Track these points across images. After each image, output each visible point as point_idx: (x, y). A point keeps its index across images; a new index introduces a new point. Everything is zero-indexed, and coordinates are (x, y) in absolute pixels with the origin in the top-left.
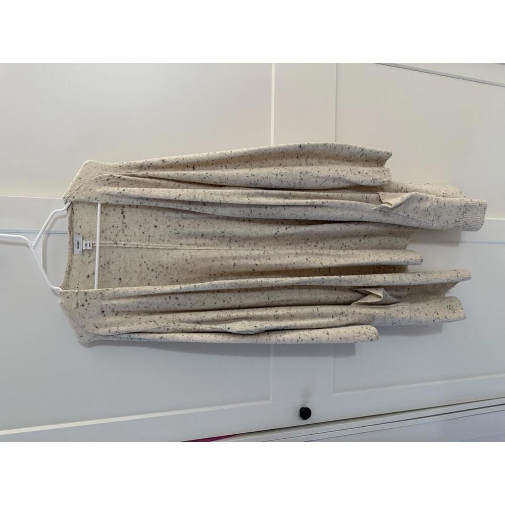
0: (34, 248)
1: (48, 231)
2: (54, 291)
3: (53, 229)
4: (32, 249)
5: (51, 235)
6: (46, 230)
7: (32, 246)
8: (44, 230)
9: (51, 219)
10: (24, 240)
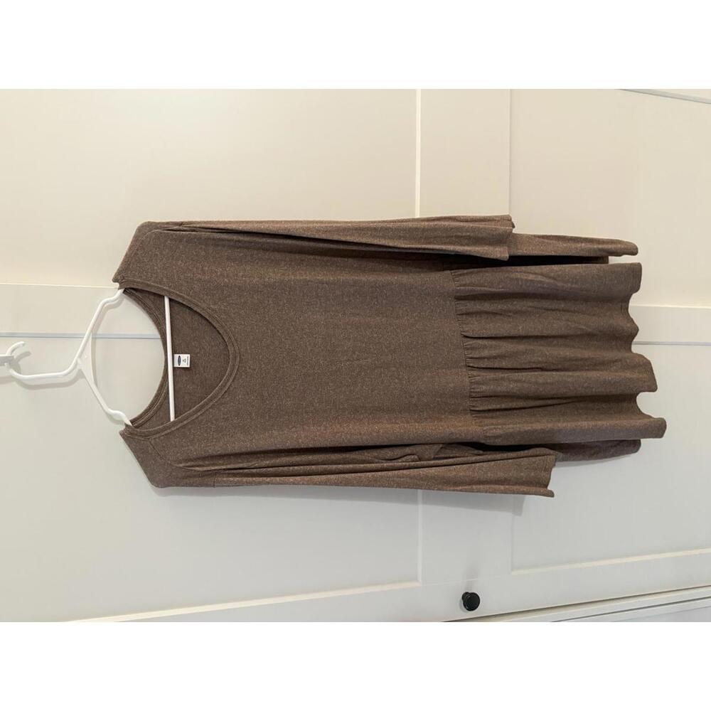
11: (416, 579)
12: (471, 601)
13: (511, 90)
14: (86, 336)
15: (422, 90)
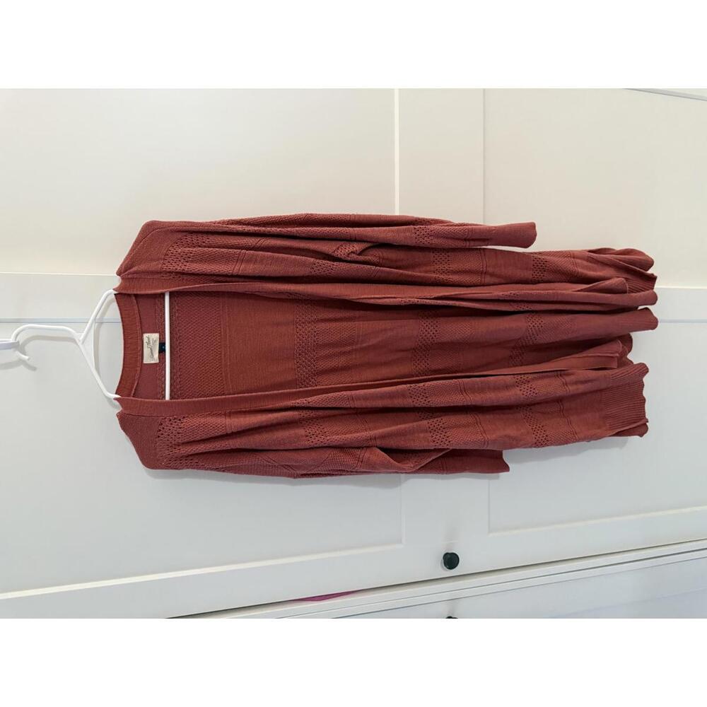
0: (83, 342)
1: (99, 319)
2: (109, 399)
3: (106, 317)
4: (80, 344)
5: (104, 325)
6: (98, 317)
7: (80, 341)
8: (95, 319)
9: (103, 303)
10: (69, 332)
11: (400, 542)
12: (451, 561)
13: (484, 90)
14: (90, 321)
15: (400, 89)
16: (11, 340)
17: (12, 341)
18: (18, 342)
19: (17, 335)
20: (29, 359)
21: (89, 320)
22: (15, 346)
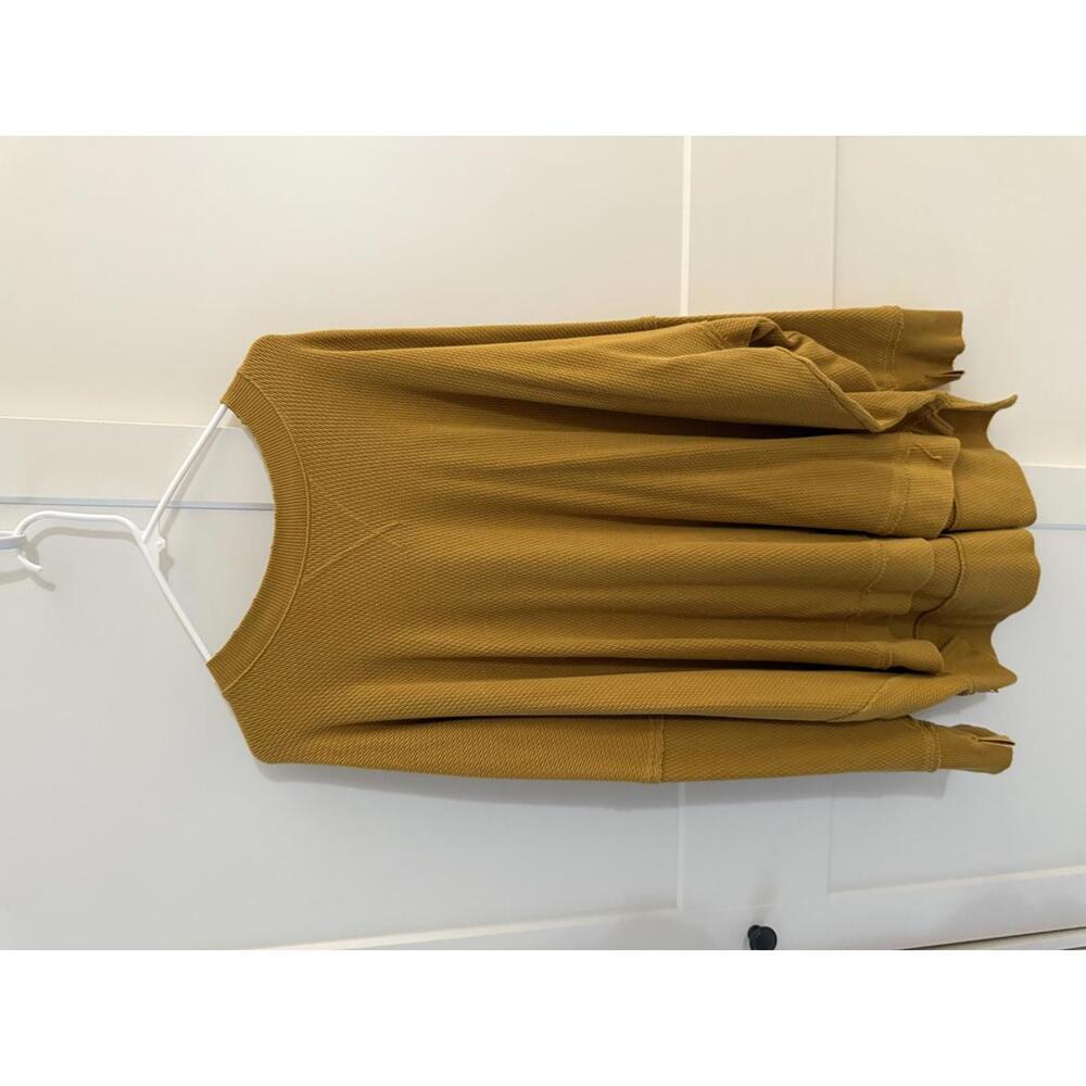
16: (15, 534)
17: (15, 536)
18: (25, 537)
19: (25, 527)
20: (41, 570)
21: (159, 502)
22: (18, 544)
